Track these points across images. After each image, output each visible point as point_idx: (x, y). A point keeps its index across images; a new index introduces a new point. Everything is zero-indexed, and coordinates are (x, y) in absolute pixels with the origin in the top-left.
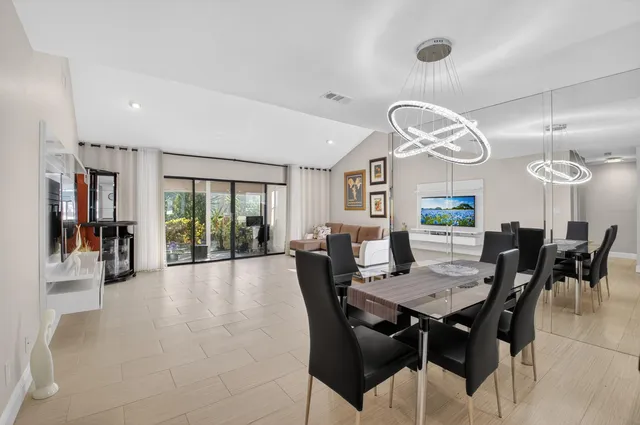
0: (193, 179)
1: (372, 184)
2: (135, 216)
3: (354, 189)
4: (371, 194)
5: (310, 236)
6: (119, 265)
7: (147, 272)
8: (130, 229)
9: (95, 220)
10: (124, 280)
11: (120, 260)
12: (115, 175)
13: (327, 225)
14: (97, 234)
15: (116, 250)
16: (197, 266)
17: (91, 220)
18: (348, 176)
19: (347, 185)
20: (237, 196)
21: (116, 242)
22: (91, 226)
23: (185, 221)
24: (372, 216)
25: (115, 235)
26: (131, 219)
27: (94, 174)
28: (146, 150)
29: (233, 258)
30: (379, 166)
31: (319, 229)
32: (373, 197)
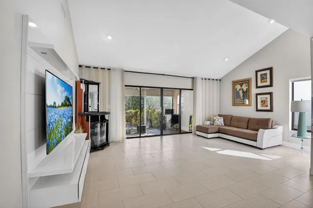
0: (140, 87)
1: (257, 87)
2: (109, 109)
3: (241, 92)
4: (257, 95)
5: (208, 123)
6: (100, 139)
7: (115, 142)
8: (107, 117)
9: (88, 111)
10: (103, 149)
11: (101, 136)
12: (98, 84)
13: (220, 116)
14: (88, 120)
15: (98, 129)
16: (142, 139)
17: (85, 111)
18: (235, 83)
19: (234, 89)
20: (164, 97)
21: (99, 125)
22: (84, 115)
23: (133, 111)
24: (257, 110)
25: (98, 121)
26: (107, 111)
27: (88, 83)
28: (114, 70)
29: (162, 135)
30: (266, 74)
31: (215, 118)
32: (259, 97)
